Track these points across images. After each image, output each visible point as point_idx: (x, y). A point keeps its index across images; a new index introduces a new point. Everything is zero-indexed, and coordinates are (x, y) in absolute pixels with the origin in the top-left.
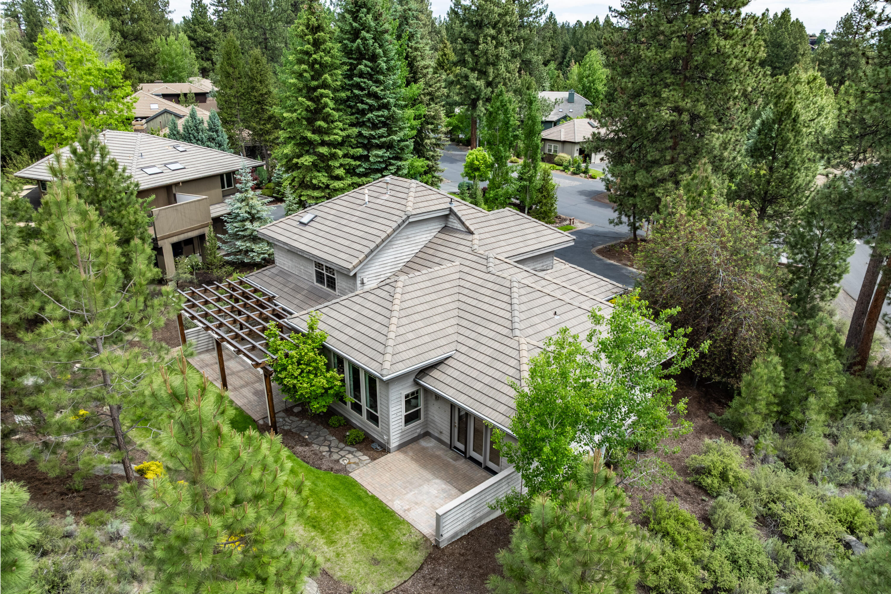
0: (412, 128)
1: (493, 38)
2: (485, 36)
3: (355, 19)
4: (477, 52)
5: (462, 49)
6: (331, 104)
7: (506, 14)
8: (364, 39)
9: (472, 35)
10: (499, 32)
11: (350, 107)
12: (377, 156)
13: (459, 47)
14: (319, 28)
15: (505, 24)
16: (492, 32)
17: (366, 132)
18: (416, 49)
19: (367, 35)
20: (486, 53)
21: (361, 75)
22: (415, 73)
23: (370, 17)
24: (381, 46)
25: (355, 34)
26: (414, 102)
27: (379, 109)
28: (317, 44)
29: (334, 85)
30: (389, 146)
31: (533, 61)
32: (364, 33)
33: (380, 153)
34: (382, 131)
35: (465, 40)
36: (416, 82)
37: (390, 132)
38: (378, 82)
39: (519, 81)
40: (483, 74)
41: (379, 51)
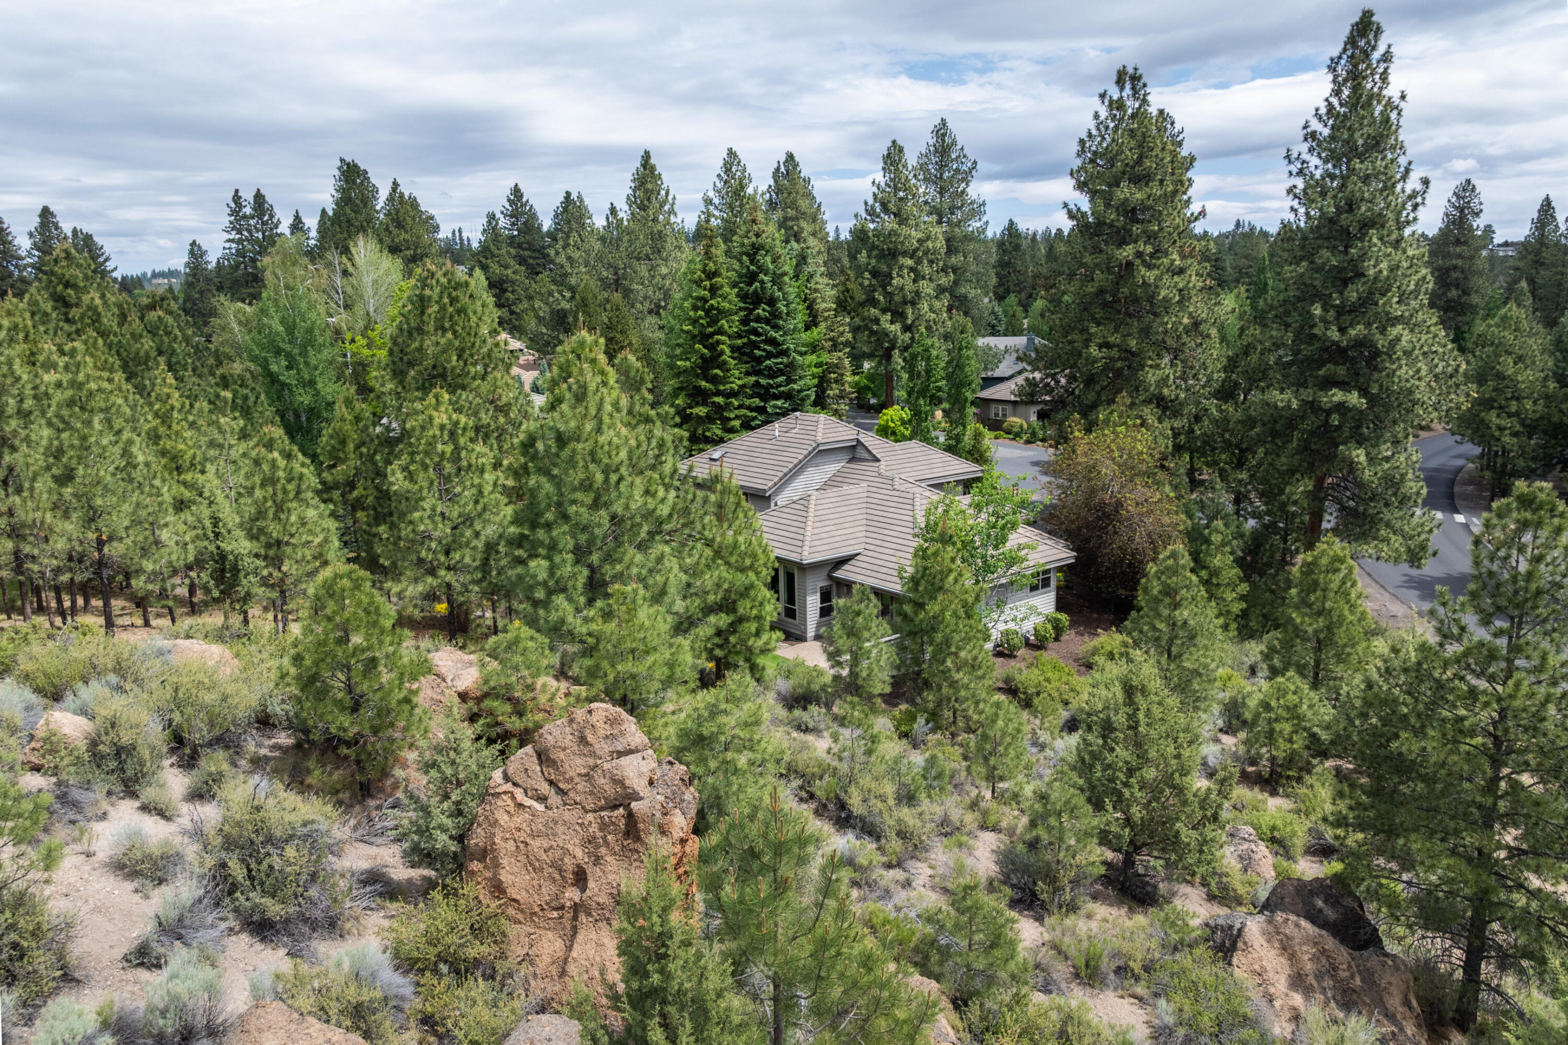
0: (814, 376)
1: (912, 269)
2: (901, 268)
3: (752, 262)
4: (889, 289)
5: (870, 285)
6: (727, 351)
7: (928, 238)
8: (762, 282)
9: (884, 268)
10: (919, 261)
11: (744, 354)
12: (775, 407)
13: (866, 283)
14: (716, 274)
15: (926, 252)
16: (910, 262)
17: (763, 381)
18: (816, 290)
19: (766, 279)
20: (902, 289)
21: (758, 319)
22: (815, 317)
23: (768, 259)
24: (780, 289)
25: (752, 277)
26: (814, 348)
27: (776, 357)
28: (713, 290)
29: (730, 331)
30: (788, 396)
31: (970, 296)
32: (762, 276)
33: (779, 403)
34: (781, 379)
35: (875, 274)
36: (816, 325)
37: (790, 381)
38: (776, 327)
39: (949, 323)
40: (897, 316)
41: (778, 294)
